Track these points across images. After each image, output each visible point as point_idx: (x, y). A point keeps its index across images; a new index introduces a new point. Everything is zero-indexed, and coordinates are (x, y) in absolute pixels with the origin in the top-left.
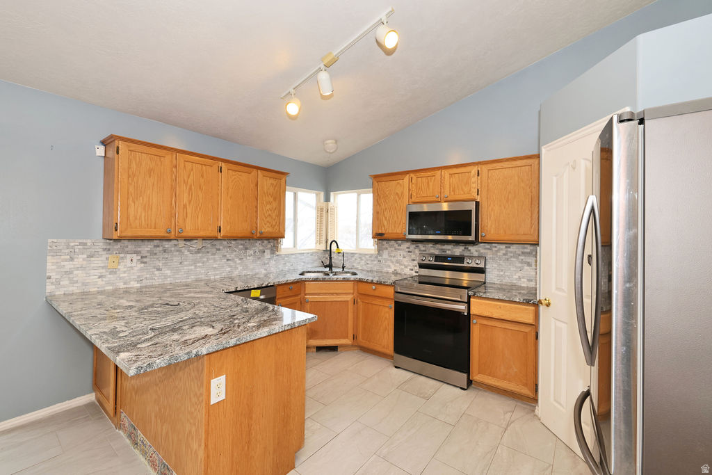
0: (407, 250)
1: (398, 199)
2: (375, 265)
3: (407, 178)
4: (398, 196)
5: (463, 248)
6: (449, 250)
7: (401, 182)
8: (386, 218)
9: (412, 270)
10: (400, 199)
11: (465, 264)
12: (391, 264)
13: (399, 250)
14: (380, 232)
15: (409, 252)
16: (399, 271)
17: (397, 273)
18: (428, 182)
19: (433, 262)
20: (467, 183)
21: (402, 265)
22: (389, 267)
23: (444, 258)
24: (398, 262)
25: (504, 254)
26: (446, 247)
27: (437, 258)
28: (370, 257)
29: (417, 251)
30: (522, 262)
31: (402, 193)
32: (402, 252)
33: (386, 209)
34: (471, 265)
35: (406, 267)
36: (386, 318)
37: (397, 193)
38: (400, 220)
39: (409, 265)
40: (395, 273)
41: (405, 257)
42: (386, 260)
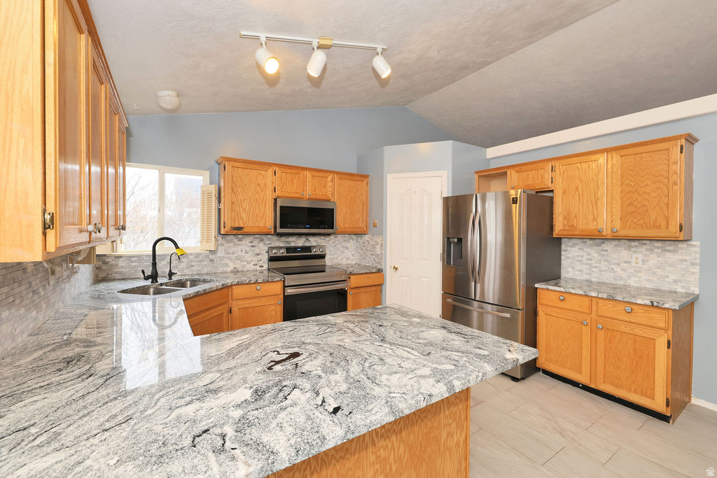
0: (250, 244)
1: (260, 191)
2: (205, 265)
3: (270, 172)
4: (260, 187)
5: (304, 239)
6: (293, 242)
7: (263, 172)
8: (244, 210)
9: (256, 265)
10: (262, 190)
11: (313, 253)
12: (228, 262)
13: (239, 245)
14: (237, 225)
15: (252, 246)
16: (240, 269)
17: (238, 271)
18: (293, 179)
19: (285, 254)
20: (325, 186)
21: (244, 261)
22: (227, 265)
23: (294, 249)
24: (237, 258)
25: (334, 242)
26: (291, 239)
27: (289, 249)
28: (195, 257)
29: (261, 245)
30: (344, 247)
31: (265, 185)
32: (243, 248)
33: (244, 200)
34: (317, 253)
35: (249, 262)
36: (272, 316)
37: (258, 184)
38: (262, 212)
39: (252, 261)
40: (235, 272)
41: (247, 253)
42: (221, 259)
